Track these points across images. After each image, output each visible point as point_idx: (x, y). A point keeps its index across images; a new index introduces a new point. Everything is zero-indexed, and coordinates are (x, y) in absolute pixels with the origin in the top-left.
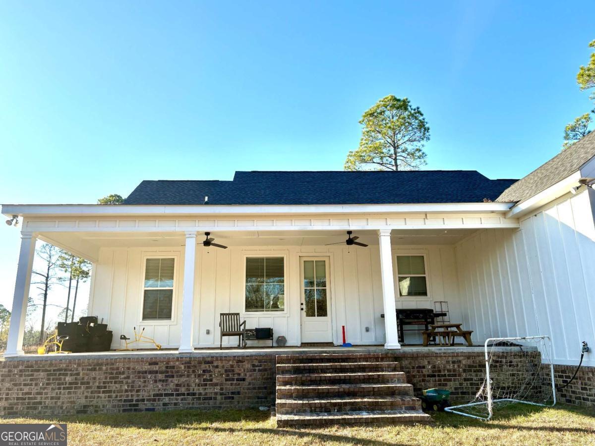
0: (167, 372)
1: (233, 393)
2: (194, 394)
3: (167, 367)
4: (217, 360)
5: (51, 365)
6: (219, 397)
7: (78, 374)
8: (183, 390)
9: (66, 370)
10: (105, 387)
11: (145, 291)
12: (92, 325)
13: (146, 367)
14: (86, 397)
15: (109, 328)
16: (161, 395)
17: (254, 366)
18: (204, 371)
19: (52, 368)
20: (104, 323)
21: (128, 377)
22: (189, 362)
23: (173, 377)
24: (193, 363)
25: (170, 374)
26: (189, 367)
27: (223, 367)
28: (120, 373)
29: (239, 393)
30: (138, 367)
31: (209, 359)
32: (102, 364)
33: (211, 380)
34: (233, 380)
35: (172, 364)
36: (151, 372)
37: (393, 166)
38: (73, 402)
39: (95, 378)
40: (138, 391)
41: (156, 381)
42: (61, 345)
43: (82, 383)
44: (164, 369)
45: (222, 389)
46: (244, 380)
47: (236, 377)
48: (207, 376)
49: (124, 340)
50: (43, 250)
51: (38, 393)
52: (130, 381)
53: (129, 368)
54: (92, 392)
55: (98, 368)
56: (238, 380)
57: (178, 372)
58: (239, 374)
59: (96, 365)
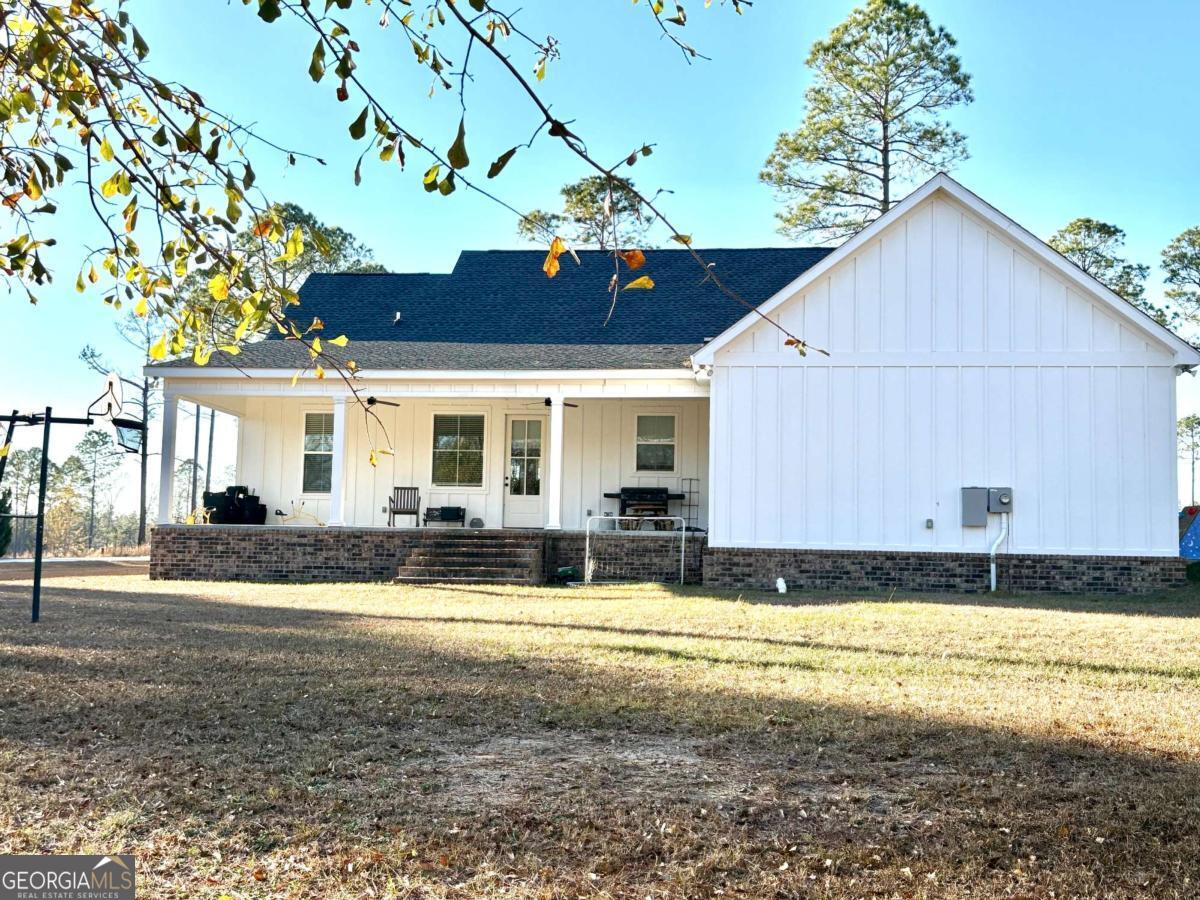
0: (315, 545)
1: (381, 568)
2: (343, 568)
3: (316, 540)
4: (366, 535)
5: (202, 533)
6: (368, 572)
7: (229, 544)
8: (332, 563)
9: (217, 539)
10: (256, 557)
11: (306, 455)
12: (241, 496)
13: (295, 540)
14: (238, 566)
15: (262, 501)
16: (310, 567)
17: (404, 542)
18: (353, 545)
19: (204, 537)
20: (256, 494)
21: (277, 549)
22: (338, 536)
23: (321, 550)
24: (342, 537)
25: (319, 547)
26: (338, 541)
27: (373, 542)
28: (269, 545)
29: (388, 569)
30: (287, 540)
31: (359, 534)
32: (250, 535)
33: (360, 555)
34: (382, 555)
35: (320, 537)
36: (300, 545)
37: (878, 166)
38: (226, 571)
39: (245, 549)
40: (287, 563)
41: (304, 554)
42: (208, 517)
43: (233, 553)
44: (312, 542)
45: (371, 564)
46: (393, 555)
47: (386, 552)
48: (355, 551)
49: (280, 517)
50: (133, 325)
51: (191, 561)
52: (279, 552)
53: (277, 540)
54: (243, 562)
55: (247, 538)
56: (387, 555)
57: (327, 545)
58: (389, 550)
59: (245, 537)
